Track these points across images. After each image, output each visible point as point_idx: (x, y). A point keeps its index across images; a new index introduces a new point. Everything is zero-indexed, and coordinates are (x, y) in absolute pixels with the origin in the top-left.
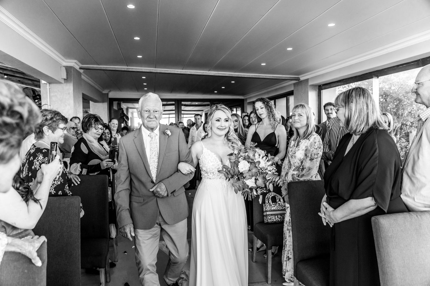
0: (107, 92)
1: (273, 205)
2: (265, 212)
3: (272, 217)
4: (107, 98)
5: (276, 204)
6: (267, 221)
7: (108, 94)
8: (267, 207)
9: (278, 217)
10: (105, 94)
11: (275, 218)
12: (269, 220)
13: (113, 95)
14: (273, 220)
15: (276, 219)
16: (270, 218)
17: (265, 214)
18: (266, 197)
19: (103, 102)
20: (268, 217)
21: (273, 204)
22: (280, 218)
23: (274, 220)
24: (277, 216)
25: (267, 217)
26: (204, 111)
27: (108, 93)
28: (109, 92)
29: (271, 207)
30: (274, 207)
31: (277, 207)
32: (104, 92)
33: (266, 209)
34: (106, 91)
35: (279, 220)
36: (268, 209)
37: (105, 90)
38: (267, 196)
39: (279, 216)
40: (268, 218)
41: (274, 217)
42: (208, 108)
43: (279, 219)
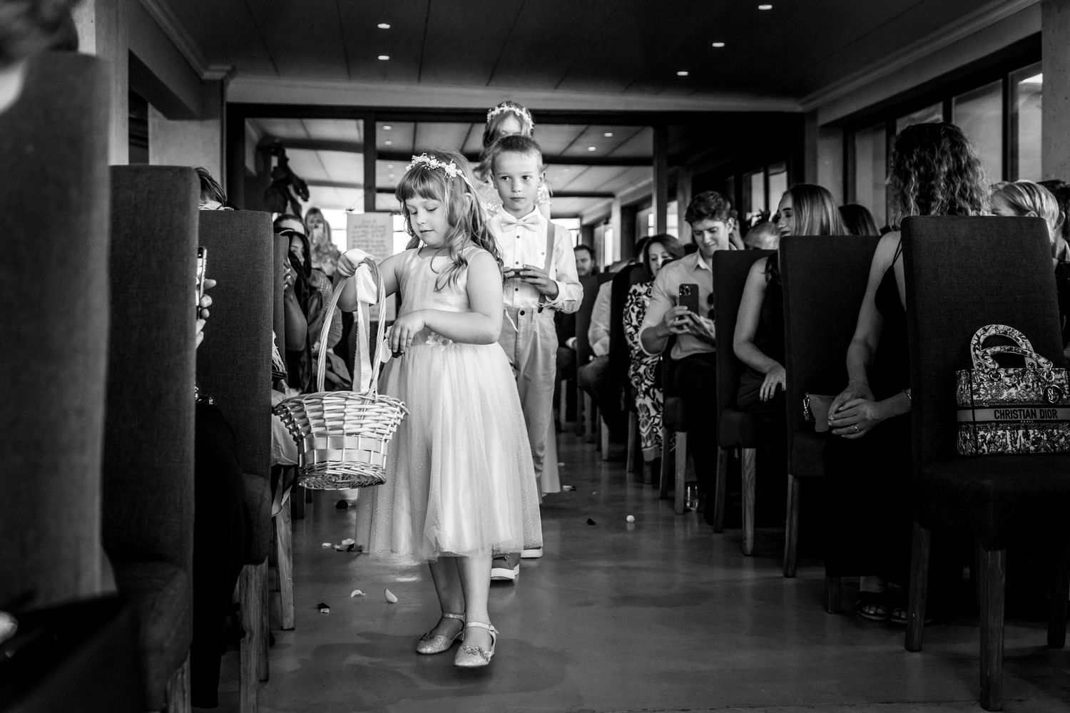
0: (218, 76)
1: (1007, 380)
2: (969, 408)
3: (1000, 433)
4: (219, 102)
5: (1024, 373)
6: (977, 448)
7: (221, 86)
8: (979, 385)
9: (1026, 435)
10: (214, 82)
11: (1014, 441)
12: (985, 447)
13: (245, 88)
14: (1005, 446)
15: (1018, 445)
16: (988, 437)
17: (966, 416)
18: (974, 342)
19: (202, 115)
20: (982, 433)
21: (1010, 376)
22: (1037, 441)
23: (1010, 448)
24: (1021, 432)
25: (976, 433)
26: (620, 194)
27: (225, 77)
28: (232, 73)
29: (997, 388)
30: (1014, 386)
31: (1027, 386)
32: (207, 75)
33: (975, 397)
34: (215, 71)
35: (1032, 448)
36: (984, 395)
37: (214, 67)
38: (975, 337)
39: (1031, 432)
40: (983, 437)
41: (1008, 433)
42: (645, 176)
43: (1033, 444)
